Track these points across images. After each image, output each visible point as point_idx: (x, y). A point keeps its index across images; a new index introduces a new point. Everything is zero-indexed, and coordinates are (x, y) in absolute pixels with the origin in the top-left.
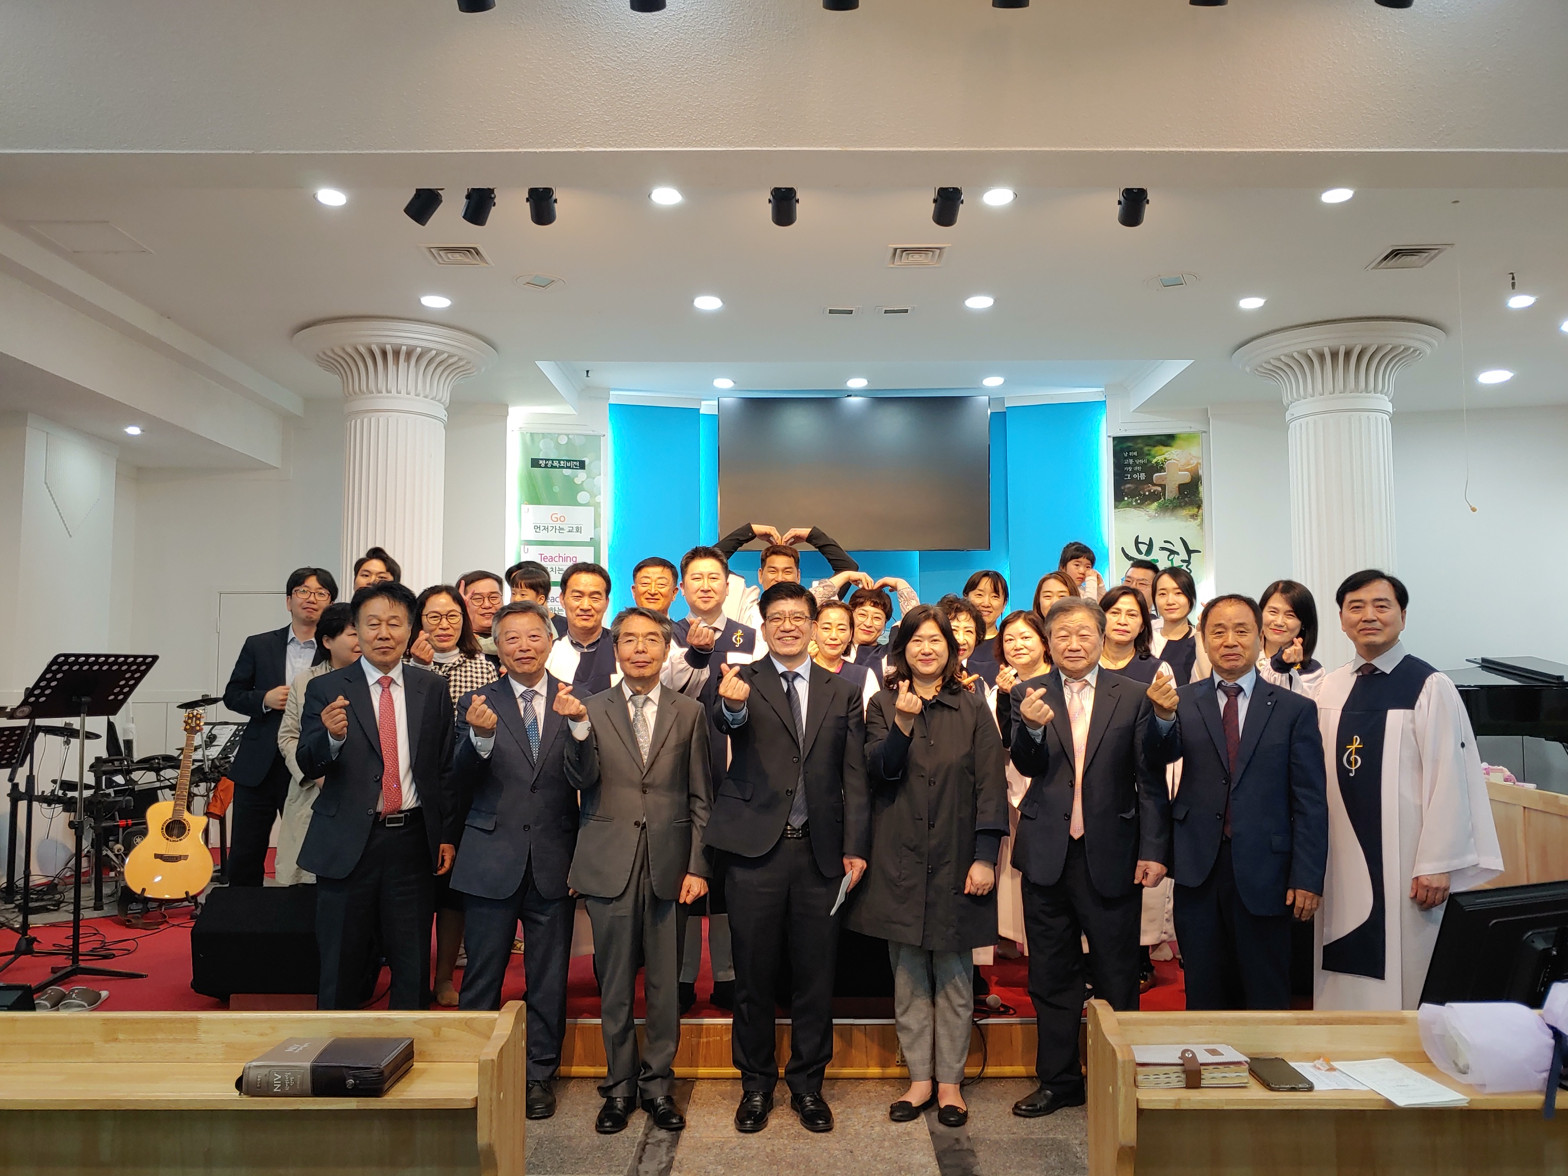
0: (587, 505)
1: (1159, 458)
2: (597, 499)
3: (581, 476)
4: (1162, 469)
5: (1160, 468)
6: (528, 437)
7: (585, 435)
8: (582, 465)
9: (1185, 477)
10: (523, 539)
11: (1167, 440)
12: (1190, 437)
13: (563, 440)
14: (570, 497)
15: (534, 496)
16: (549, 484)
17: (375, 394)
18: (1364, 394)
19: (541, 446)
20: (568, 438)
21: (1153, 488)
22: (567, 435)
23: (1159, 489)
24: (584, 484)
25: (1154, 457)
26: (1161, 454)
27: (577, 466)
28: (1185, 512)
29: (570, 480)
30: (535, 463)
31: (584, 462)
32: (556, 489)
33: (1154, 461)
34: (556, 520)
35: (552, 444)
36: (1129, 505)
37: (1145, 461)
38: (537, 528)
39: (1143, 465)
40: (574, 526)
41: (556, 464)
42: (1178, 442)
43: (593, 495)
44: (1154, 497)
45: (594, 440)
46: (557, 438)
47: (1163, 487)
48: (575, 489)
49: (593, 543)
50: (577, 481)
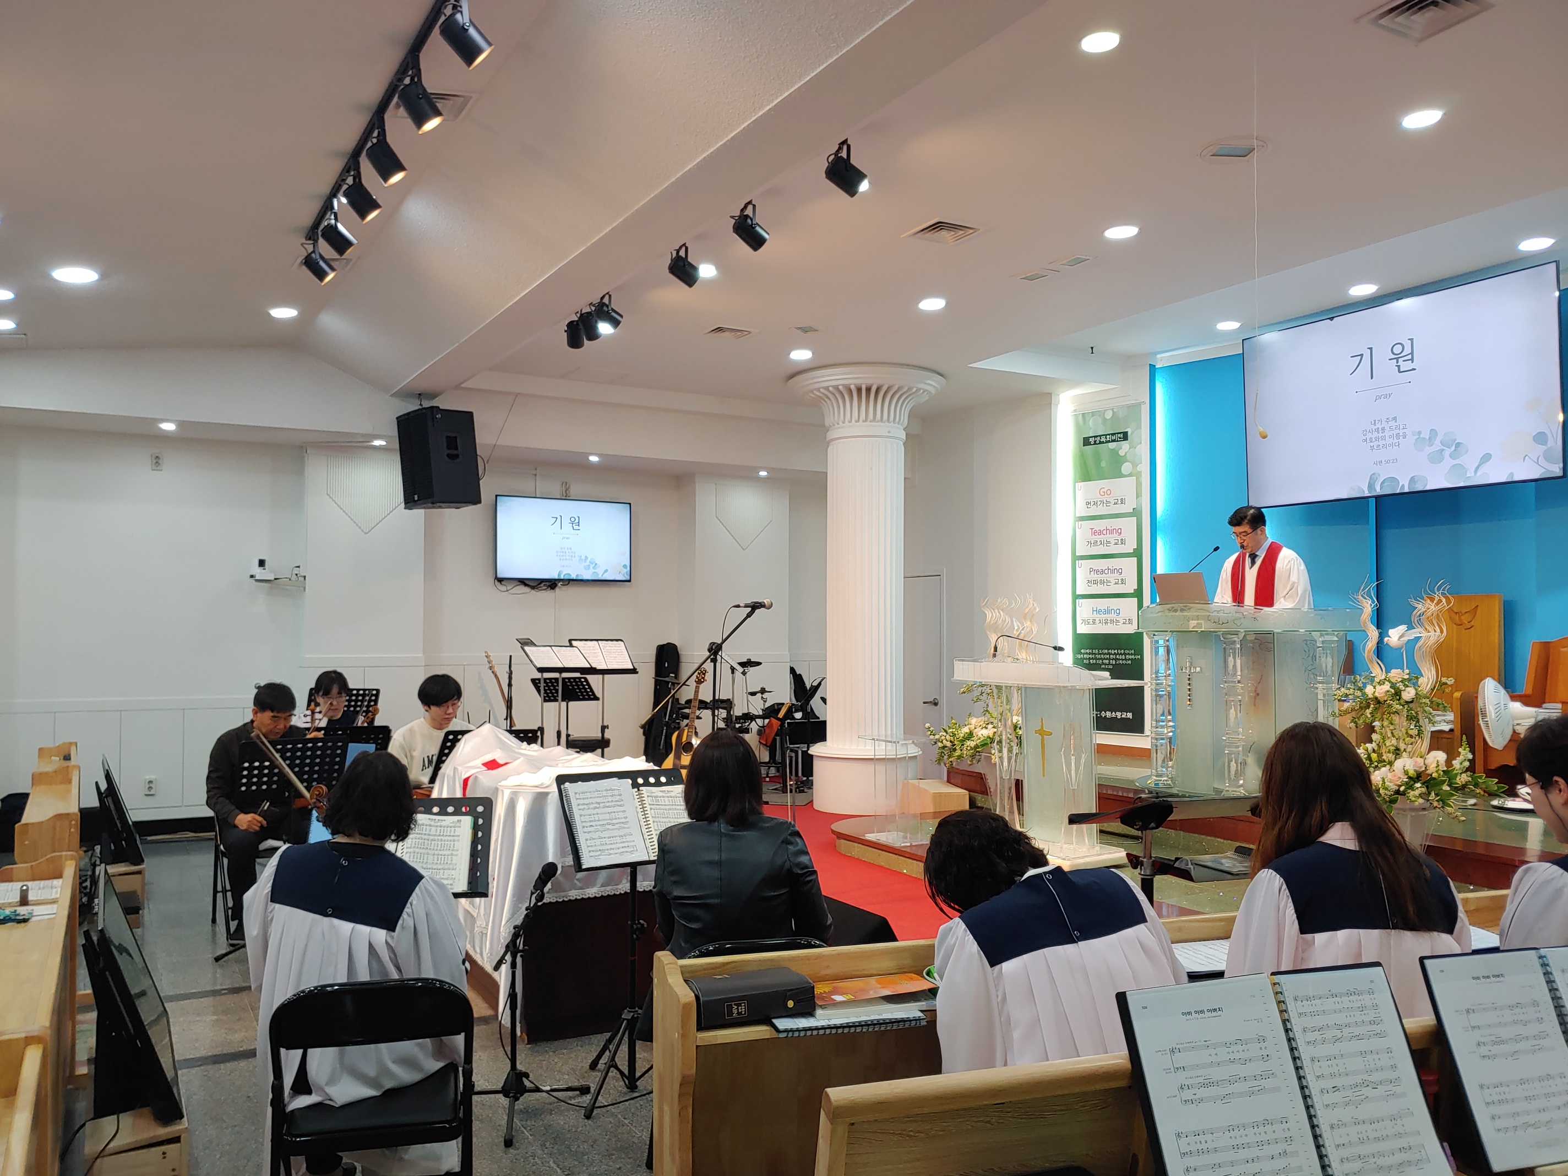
3: (1123, 447)
6: (1078, 416)
7: (1129, 407)
8: (1125, 436)
10: (1077, 515)
13: (1109, 415)
14: (1114, 469)
15: (1086, 473)
16: (1098, 459)
19: (1091, 423)
20: (1113, 411)
22: (1112, 409)
24: (1127, 455)
27: (1120, 438)
29: (1115, 453)
30: (1086, 441)
31: (1127, 432)
32: (1103, 464)
34: (1103, 494)
35: (1100, 420)
38: (1086, 504)
40: (1119, 499)
41: (1103, 439)
43: (1135, 465)
45: (1134, 409)
46: (1104, 413)
48: (1122, 460)
49: (1136, 513)
50: (1122, 453)
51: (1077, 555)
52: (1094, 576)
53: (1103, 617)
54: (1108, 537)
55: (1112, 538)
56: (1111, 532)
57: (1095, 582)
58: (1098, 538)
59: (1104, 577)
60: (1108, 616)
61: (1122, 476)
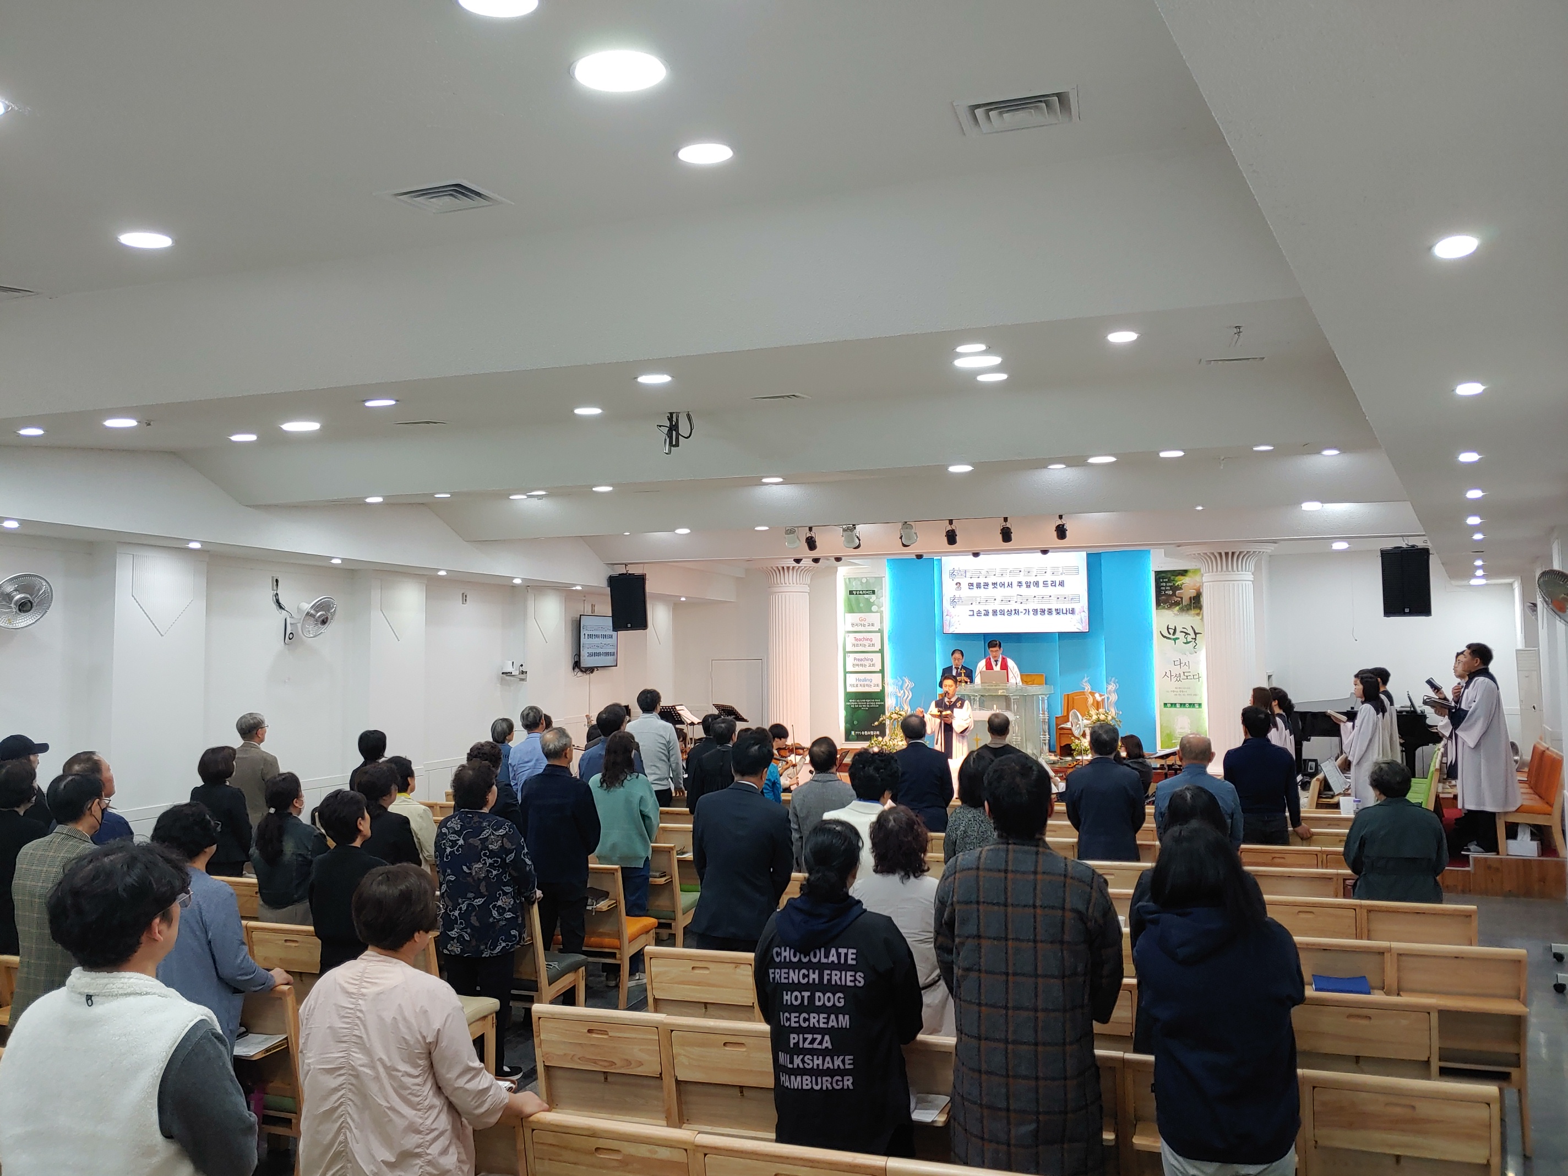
0: (877, 612)
1: (1179, 583)
2: (881, 609)
3: (873, 598)
4: (1181, 589)
5: (1179, 588)
6: (847, 580)
7: (875, 577)
8: (874, 592)
9: (1193, 593)
10: (848, 631)
11: (1184, 573)
12: (1196, 571)
13: (864, 580)
14: (868, 608)
15: (851, 609)
16: (858, 602)
19: (854, 584)
20: (867, 579)
21: (1176, 599)
22: (866, 577)
23: (1180, 599)
24: (875, 602)
25: (1177, 582)
26: (1180, 581)
27: (871, 593)
28: (1193, 612)
29: (868, 600)
30: (851, 592)
31: (875, 590)
32: (862, 605)
33: (1176, 584)
34: (860, 620)
35: (859, 583)
36: (1164, 608)
37: (1172, 584)
38: (853, 624)
39: (1170, 586)
40: (871, 623)
41: (861, 592)
42: (1189, 574)
43: (879, 607)
44: (1177, 604)
45: (879, 579)
46: (862, 580)
47: (1182, 598)
48: (871, 604)
49: (881, 631)
50: (872, 600)
51: (847, 650)
52: (857, 662)
53: (862, 683)
54: (865, 642)
55: (867, 643)
56: (867, 640)
57: (858, 665)
58: (859, 643)
59: (862, 662)
60: (866, 683)
61: (871, 612)
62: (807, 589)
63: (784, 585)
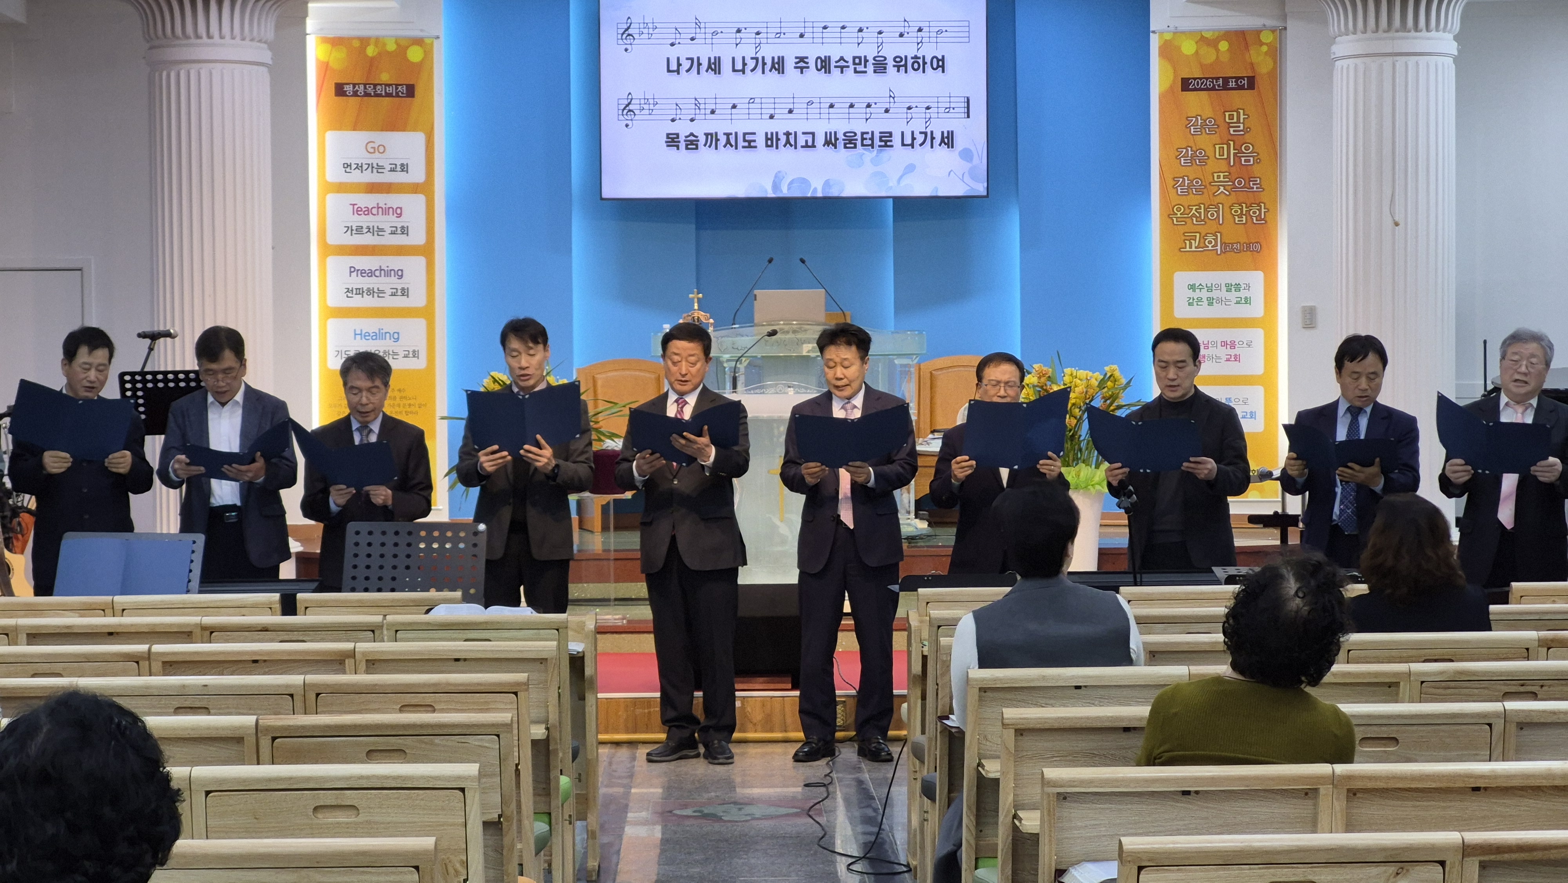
17: (193, 41)
18: (1413, 34)
62: (266, 56)
63: (205, 39)
